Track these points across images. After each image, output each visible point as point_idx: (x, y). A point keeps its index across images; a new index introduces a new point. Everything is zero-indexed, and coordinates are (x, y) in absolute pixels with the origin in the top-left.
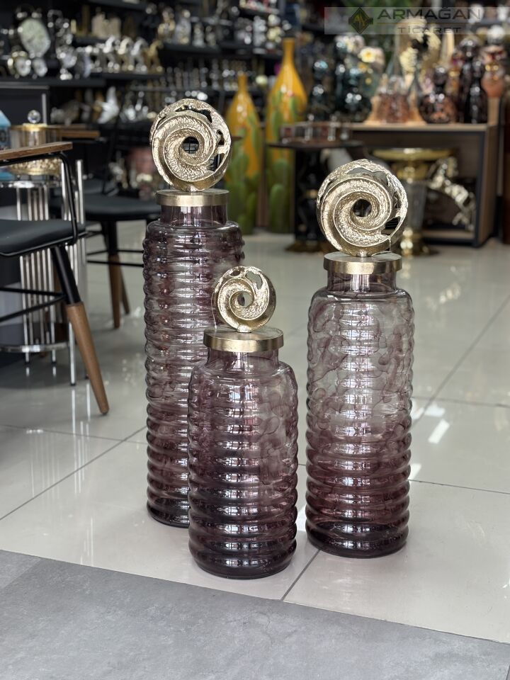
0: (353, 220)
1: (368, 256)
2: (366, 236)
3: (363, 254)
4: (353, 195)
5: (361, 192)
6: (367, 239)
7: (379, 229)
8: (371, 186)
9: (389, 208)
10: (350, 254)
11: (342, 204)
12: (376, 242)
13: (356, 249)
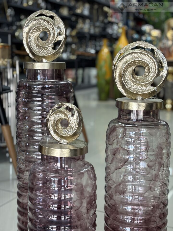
0: (134, 78)
1: (143, 100)
2: (141, 87)
3: (139, 98)
4: (134, 62)
5: (139, 60)
6: (142, 89)
7: (149, 83)
8: (145, 57)
9: (156, 70)
10: (132, 98)
11: (127, 67)
12: (147, 91)
13: (135, 95)
